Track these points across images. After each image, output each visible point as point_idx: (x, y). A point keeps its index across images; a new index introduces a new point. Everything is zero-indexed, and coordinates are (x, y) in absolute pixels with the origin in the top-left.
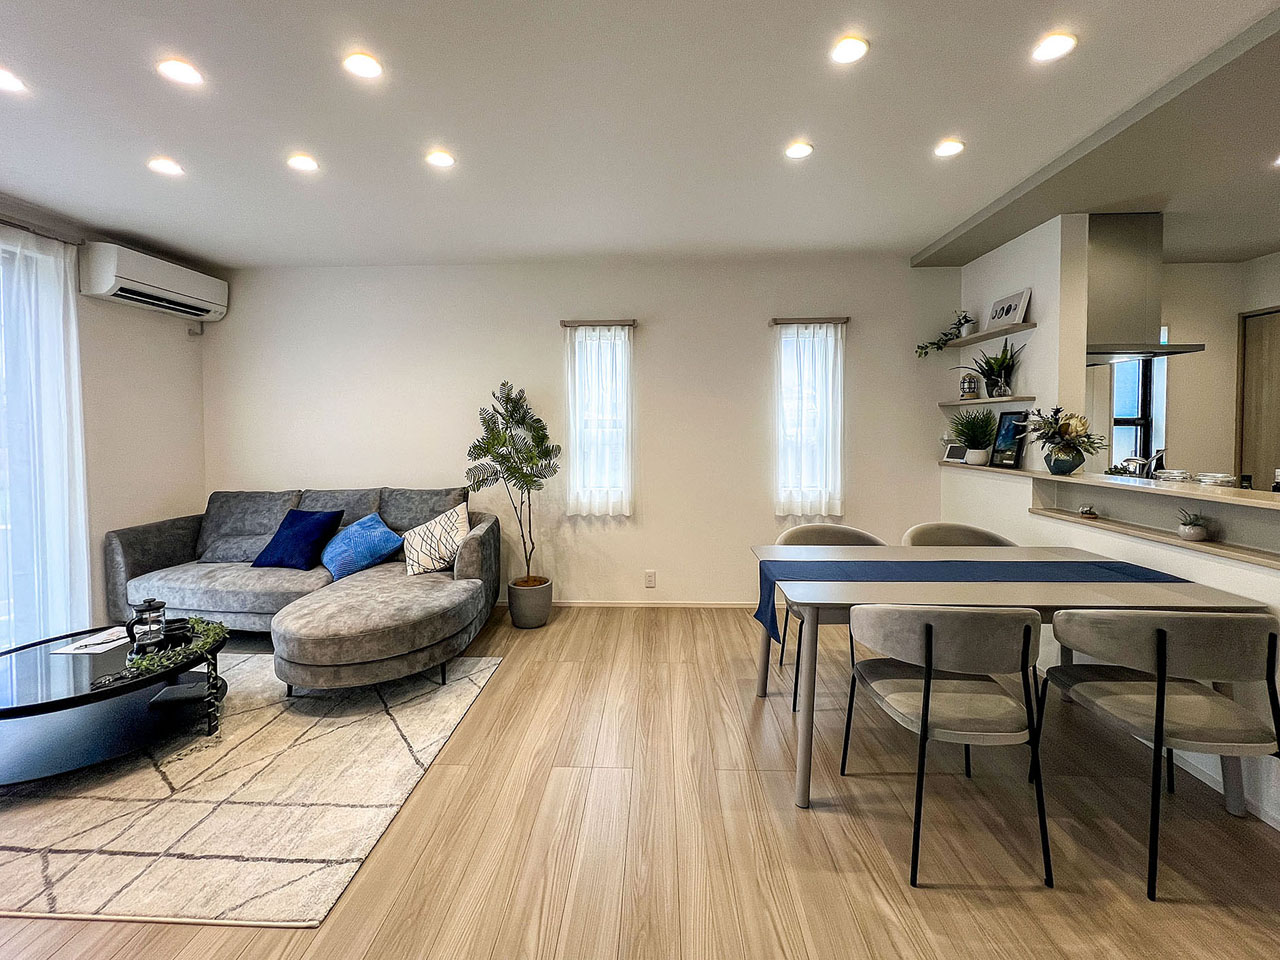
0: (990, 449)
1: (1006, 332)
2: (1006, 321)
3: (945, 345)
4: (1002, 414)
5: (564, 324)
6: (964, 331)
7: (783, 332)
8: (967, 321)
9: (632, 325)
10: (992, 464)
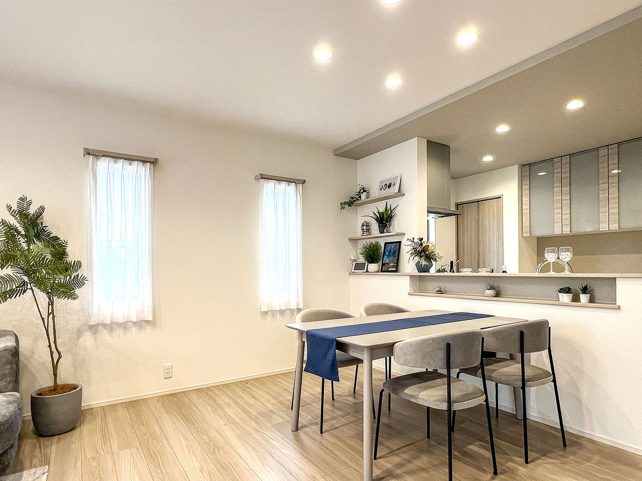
0: (380, 263)
1: (387, 198)
2: (388, 192)
3: (352, 204)
4: (386, 243)
5: (88, 152)
6: (363, 196)
7: (265, 185)
8: (364, 191)
9: (154, 162)
10: (382, 271)
